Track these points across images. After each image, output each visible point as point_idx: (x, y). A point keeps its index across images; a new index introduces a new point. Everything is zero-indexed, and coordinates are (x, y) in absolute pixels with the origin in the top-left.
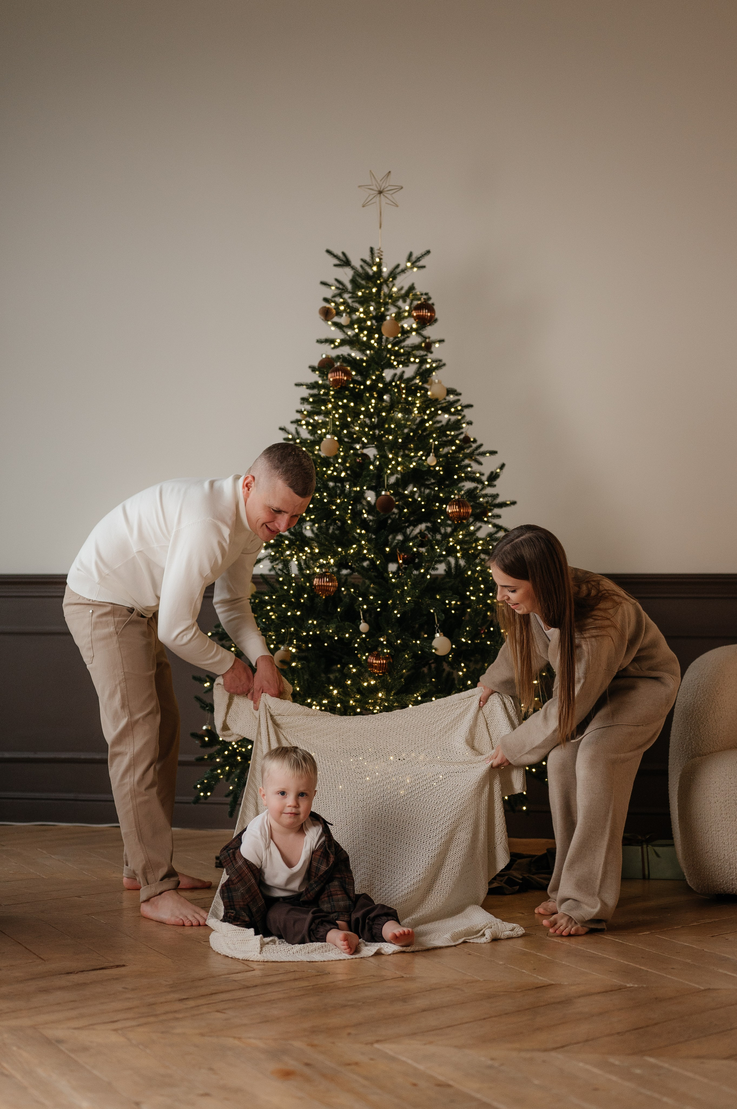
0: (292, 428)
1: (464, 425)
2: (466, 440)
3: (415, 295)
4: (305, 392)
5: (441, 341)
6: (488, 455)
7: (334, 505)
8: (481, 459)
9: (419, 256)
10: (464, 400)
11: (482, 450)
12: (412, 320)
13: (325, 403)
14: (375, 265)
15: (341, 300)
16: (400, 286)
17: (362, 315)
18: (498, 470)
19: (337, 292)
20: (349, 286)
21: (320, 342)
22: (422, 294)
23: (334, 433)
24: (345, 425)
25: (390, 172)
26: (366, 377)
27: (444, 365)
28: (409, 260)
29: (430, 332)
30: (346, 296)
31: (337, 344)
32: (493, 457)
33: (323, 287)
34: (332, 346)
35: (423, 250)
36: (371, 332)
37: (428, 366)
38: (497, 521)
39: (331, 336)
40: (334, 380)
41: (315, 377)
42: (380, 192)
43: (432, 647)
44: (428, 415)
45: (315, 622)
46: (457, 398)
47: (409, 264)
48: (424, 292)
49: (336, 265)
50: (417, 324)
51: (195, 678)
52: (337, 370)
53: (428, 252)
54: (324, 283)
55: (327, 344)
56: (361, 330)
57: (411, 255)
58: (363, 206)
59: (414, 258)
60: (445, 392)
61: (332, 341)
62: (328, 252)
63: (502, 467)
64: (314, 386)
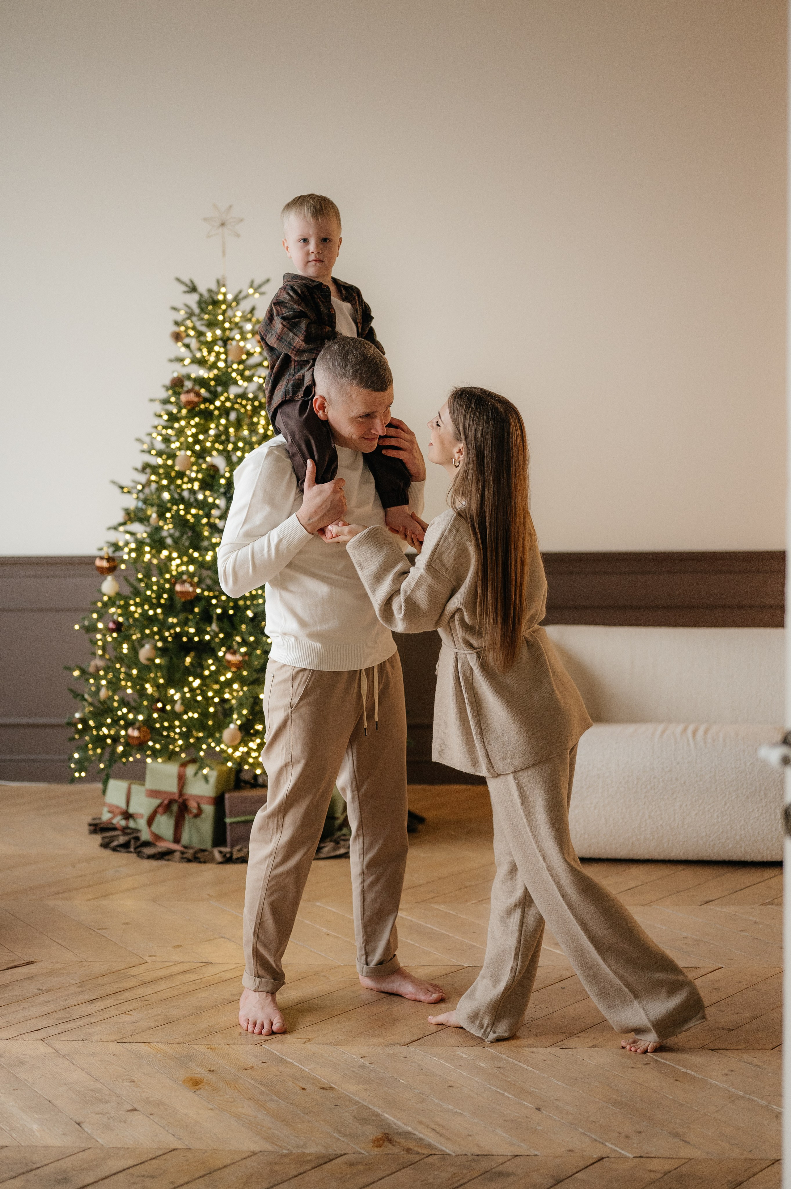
0: (147, 439)
4: (158, 408)
9: (260, 283)
14: (220, 294)
15: (190, 324)
16: (243, 309)
17: (209, 339)
19: (186, 316)
20: (197, 310)
21: (171, 361)
23: (188, 449)
24: (197, 441)
25: (231, 206)
26: (215, 396)
28: (251, 286)
30: (194, 319)
31: (186, 363)
33: (174, 312)
34: (181, 364)
36: (218, 353)
39: (181, 356)
40: (186, 400)
41: (168, 395)
42: (223, 224)
45: (175, 620)
47: (251, 291)
49: (185, 292)
52: (188, 392)
53: (268, 281)
54: (174, 309)
55: (178, 363)
56: (209, 353)
57: (252, 281)
58: (208, 237)
59: (256, 284)
61: (182, 361)
62: (178, 280)
64: (166, 402)
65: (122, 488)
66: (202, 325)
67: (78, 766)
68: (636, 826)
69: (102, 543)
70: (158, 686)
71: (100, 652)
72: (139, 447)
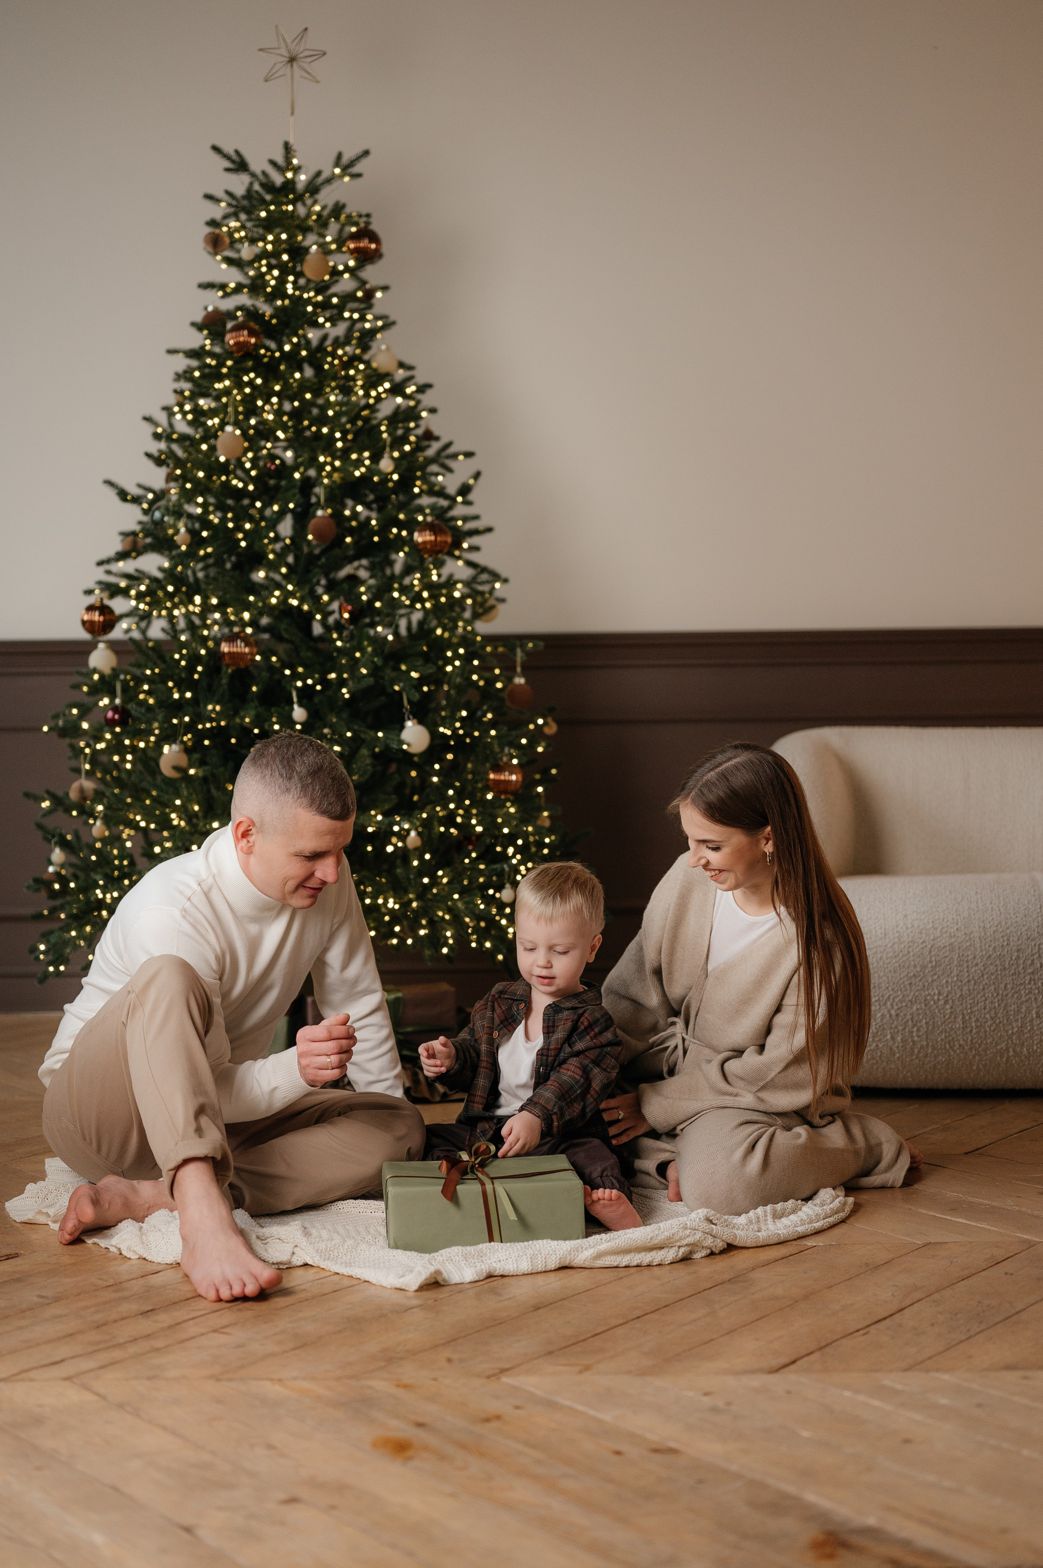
0: (162, 418)
1: (424, 414)
2: (429, 436)
3: (349, 217)
4: (185, 363)
5: (385, 288)
6: (461, 457)
7: (241, 532)
8: (451, 463)
9: (354, 158)
10: (421, 379)
11: (452, 450)
12: (347, 256)
13: (220, 378)
14: (291, 170)
15: (238, 224)
16: (323, 203)
17: (269, 247)
18: (471, 482)
19: (229, 210)
20: (245, 202)
21: (202, 286)
22: (360, 216)
23: (237, 424)
24: (253, 412)
25: (306, 29)
27: (393, 323)
28: (337, 164)
29: (371, 274)
31: (228, 290)
32: (470, 461)
33: (208, 204)
34: (220, 293)
35: (359, 150)
36: (285, 270)
37: (367, 325)
38: (473, 557)
39: (218, 279)
40: (236, 344)
41: (200, 340)
42: (292, 60)
43: (402, 743)
44: (374, 398)
45: (218, 708)
46: (409, 373)
47: (337, 171)
48: (364, 212)
49: (227, 170)
50: (356, 260)
51: (27, 795)
52: (237, 328)
53: (366, 153)
54: (209, 197)
55: (215, 290)
56: (270, 267)
57: (339, 156)
58: (266, 81)
59: (345, 160)
60: (395, 365)
61: (223, 287)
62: (216, 149)
63: (477, 476)
64: (197, 354)
65: (123, 495)
66: (255, 226)
67: (51, 957)
68: (1015, 1030)
69: (91, 585)
70: (190, 817)
71: (87, 767)
72: (149, 429)
